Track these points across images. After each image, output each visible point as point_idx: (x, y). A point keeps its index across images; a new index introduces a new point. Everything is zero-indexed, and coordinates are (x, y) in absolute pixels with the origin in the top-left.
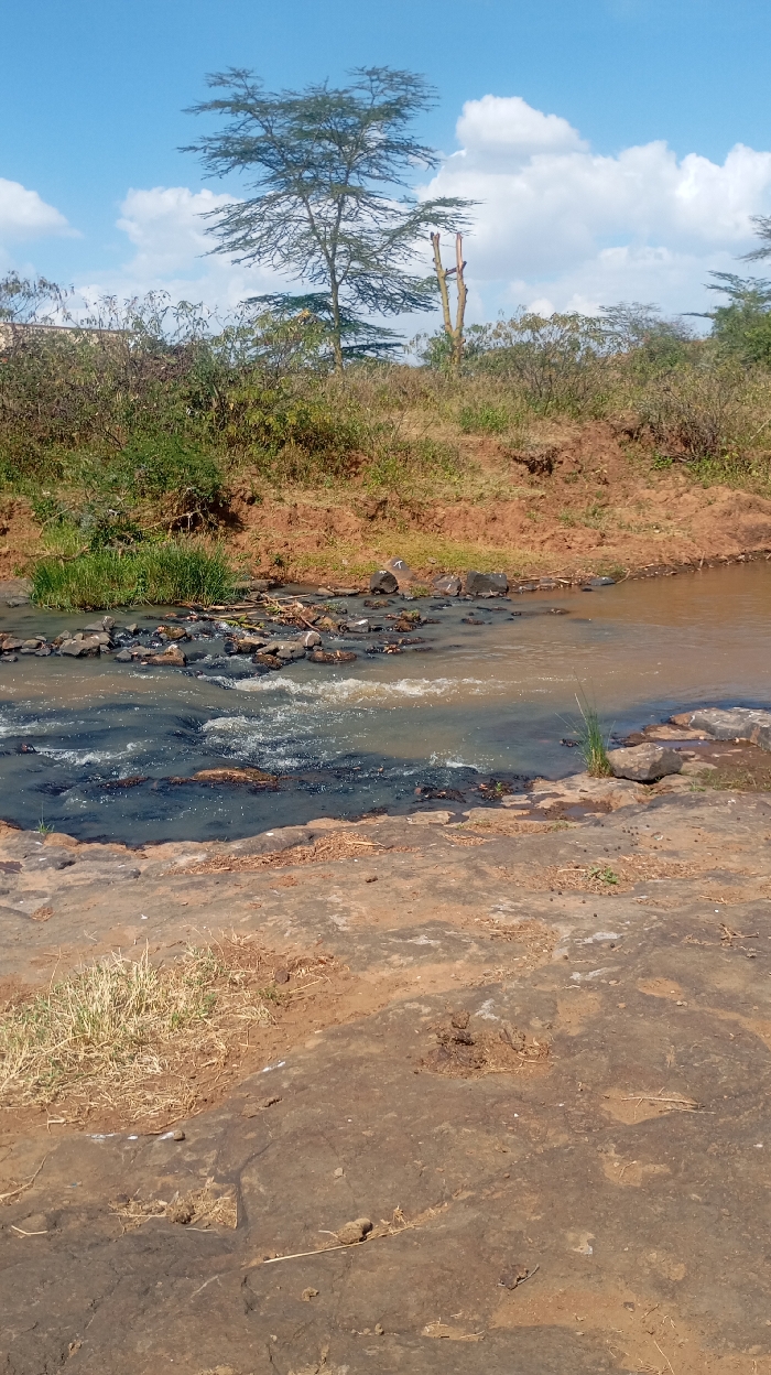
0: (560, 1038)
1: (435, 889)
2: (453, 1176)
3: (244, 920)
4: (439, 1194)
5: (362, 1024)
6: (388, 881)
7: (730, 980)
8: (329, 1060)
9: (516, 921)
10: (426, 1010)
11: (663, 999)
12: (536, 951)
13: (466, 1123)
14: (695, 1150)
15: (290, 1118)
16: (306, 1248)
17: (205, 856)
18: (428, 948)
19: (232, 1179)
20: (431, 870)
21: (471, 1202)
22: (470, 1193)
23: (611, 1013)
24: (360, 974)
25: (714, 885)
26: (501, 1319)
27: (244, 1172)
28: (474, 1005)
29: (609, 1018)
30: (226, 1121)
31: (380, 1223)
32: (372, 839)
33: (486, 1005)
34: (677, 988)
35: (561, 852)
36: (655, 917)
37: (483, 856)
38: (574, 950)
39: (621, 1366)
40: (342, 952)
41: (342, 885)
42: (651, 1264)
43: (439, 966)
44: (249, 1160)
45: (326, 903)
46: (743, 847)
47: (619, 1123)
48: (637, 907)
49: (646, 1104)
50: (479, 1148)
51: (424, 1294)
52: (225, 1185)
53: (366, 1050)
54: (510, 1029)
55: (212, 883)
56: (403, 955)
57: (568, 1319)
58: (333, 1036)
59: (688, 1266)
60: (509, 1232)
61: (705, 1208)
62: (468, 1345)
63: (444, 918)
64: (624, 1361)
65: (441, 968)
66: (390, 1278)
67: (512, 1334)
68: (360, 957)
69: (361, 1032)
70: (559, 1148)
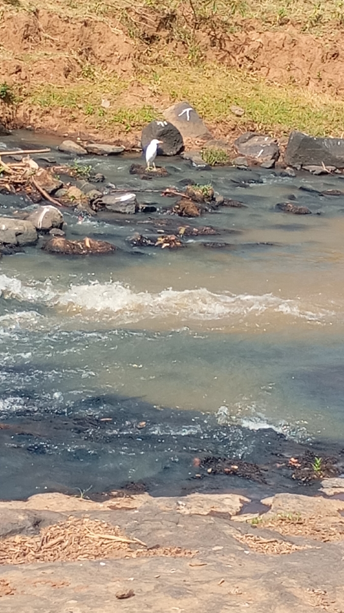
6: (149, 599)
20: (214, 587)
41: (81, 599)
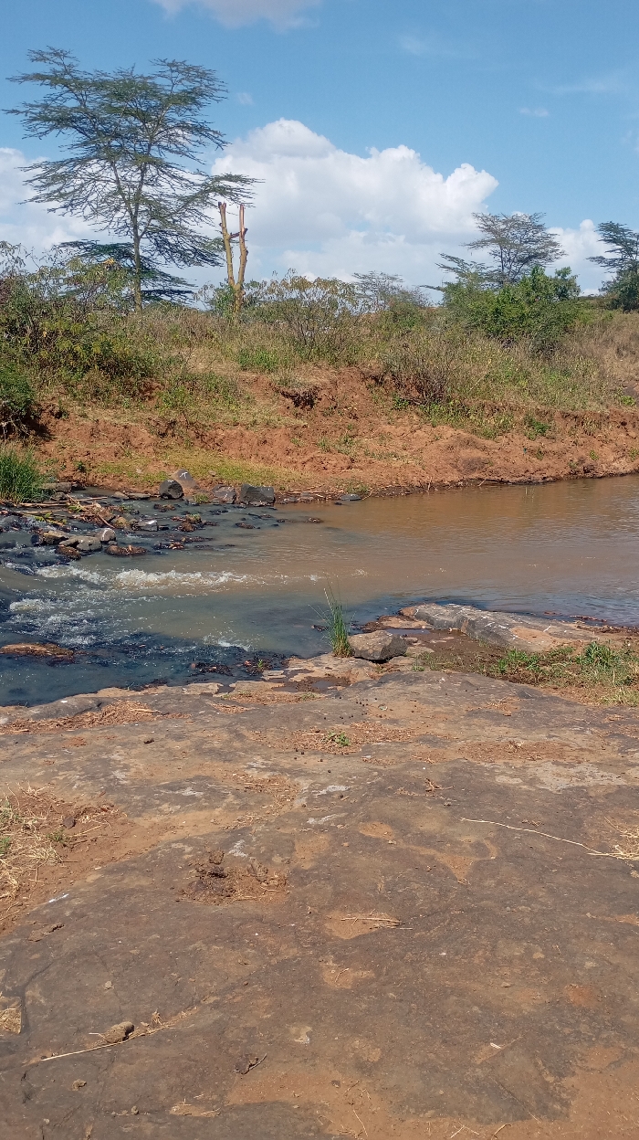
0: (296, 872)
1: (201, 750)
2: (202, 985)
3: (38, 774)
4: (190, 1000)
5: (135, 862)
6: (163, 743)
7: (430, 824)
8: (106, 892)
9: (266, 776)
10: (188, 849)
11: (378, 839)
12: (282, 800)
13: (215, 941)
14: (395, 959)
15: (70, 941)
16: (77, 1048)
17: (6, 719)
18: (193, 798)
19: (19, 993)
20: (199, 734)
21: (216, 1006)
22: (215, 998)
23: (336, 851)
24: (136, 820)
25: (424, 748)
26: (235, 1098)
27: (28, 987)
28: (228, 844)
29: (335, 854)
30: (14, 945)
31: (141, 1026)
32: (152, 707)
33: (238, 844)
34: (390, 830)
35: (306, 719)
36: (376, 773)
37: (243, 722)
38: (311, 800)
39: (327, 1131)
40: (122, 802)
41: (124, 745)
42: (355, 1049)
43: (202, 813)
44: (33, 977)
45: (110, 760)
46: (447, 716)
47: (337, 938)
48: (364, 765)
49: (360, 923)
50: (225, 961)
51: (173, 1080)
52: (12, 998)
53: (137, 883)
54: (256, 864)
55: (12, 743)
56: (172, 804)
57: (287, 1096)
58: (110, 872)
59: (383, 1050)
60: (245, 1029)
61: (398, 1004)
62: (205, 1120)
63: (208, 773)
64: (330, 1127)
65: (203, 814)
66: (146, 1069)
67: (243, 1109)
68: (136, 806)
69: (134, 869)
70: (289, 959)
